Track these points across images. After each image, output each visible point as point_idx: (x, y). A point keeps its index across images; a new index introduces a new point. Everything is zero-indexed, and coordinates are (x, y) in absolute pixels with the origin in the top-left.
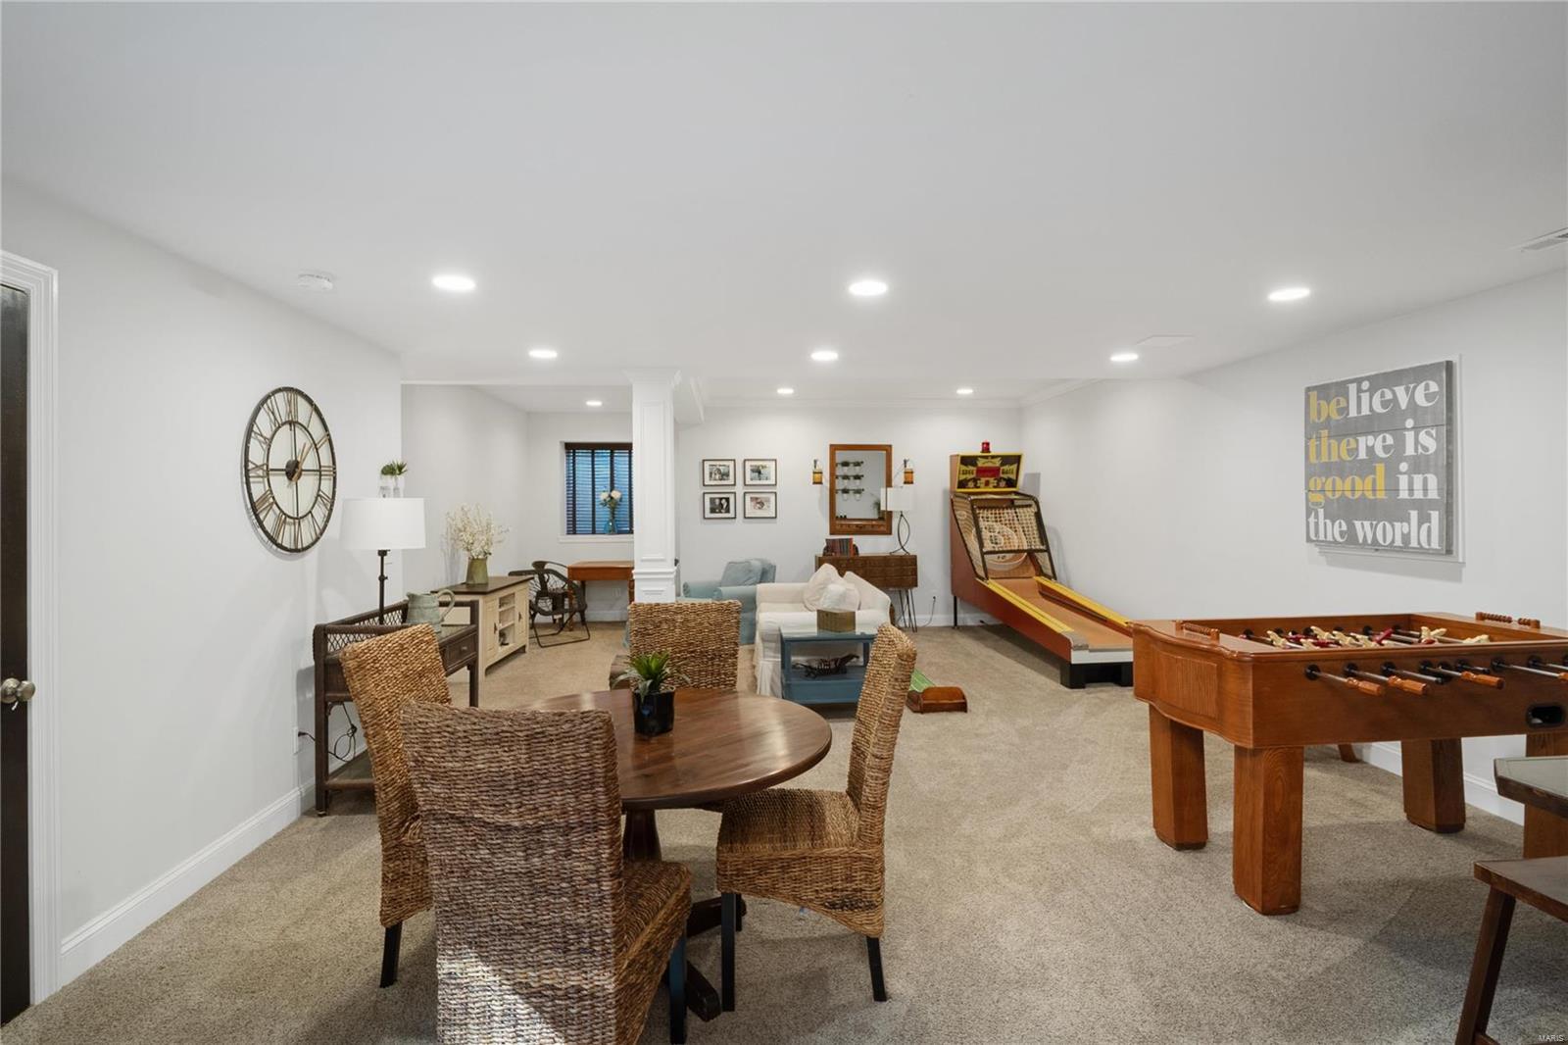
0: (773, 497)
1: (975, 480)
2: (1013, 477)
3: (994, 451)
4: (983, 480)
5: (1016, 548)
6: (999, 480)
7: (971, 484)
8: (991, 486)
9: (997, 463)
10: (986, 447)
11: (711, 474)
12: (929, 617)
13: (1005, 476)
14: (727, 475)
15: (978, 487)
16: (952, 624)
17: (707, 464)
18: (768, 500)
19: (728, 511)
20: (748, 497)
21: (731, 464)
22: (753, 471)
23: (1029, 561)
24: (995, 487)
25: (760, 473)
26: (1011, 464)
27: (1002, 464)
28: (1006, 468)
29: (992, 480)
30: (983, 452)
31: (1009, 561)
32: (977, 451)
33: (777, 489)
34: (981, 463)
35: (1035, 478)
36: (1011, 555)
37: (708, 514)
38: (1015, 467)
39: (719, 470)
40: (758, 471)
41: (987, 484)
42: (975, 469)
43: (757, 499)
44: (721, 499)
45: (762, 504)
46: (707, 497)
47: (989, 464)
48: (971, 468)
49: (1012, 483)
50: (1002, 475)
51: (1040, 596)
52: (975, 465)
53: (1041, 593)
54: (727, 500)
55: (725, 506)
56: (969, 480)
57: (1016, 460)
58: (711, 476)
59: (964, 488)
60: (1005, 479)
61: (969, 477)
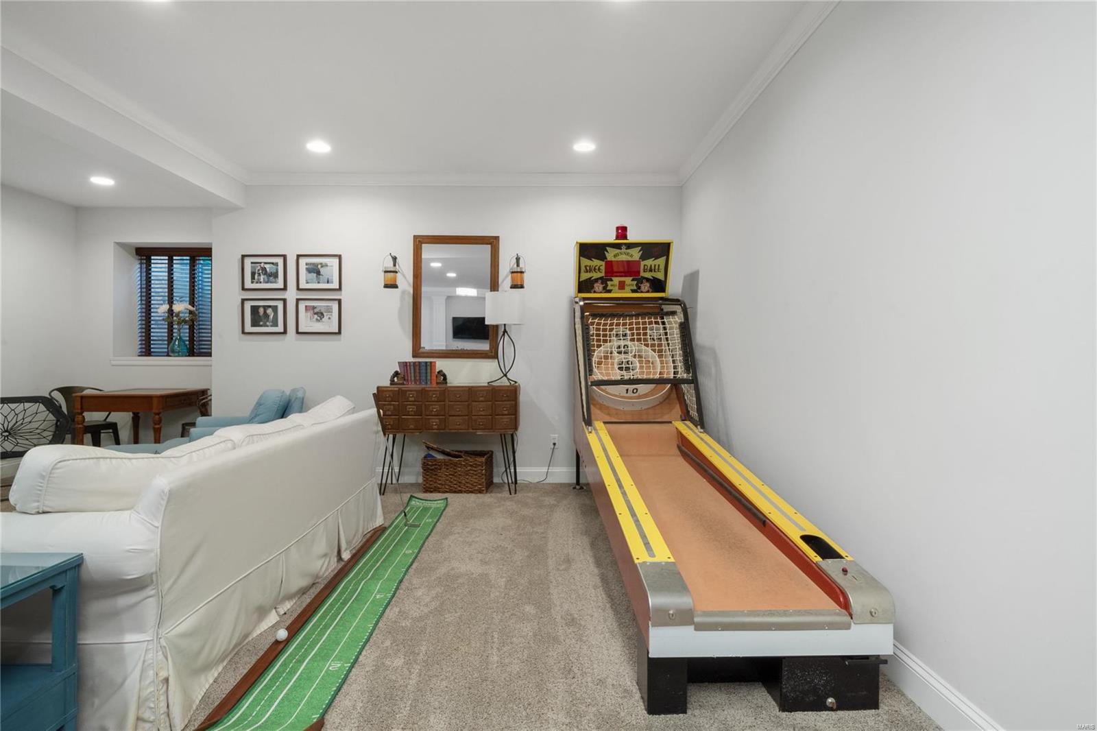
0: (335, 306)
1: (604, 281)
2: (660, 276)
3: (632, 237)
4: (616, 280)
5: (657, 376)
6: (640, 281)
7: (598, 286)
8: (628, 289)
9: (635, 254)
10: (622, 232)
11: (253, 274)
12: (545, 469)
13: (648, 275)
14: (275, 275)
15: (610, 291)
16: (575, 481)
17: (248, 261)
18: (329, 310)
19: (275, 324)
20: (302, 306)
21: (280, 261)
22: (309, 271)
23: (674, 395)
24: (633, 291)
25: (318, 273)
26: (657, 258)
27: (643, 258)
28: (650, 262)
29: (628, 280)
30: (617, 238)
31: (646, 395)
32: (610, 237)
33: (343, 296)
34: (611, 255)
35: (692, 280)
36: (652, 386)
37: (248, 328)
38: (661, 261)
39: (264, 269)
40: (315, 270)
41: (622, 286)
42: (603, 263)
43: (314, 308)
44: (265, 308)
45: (321, 315)
46: (248, 306)
47: (623, 257)
48: (596, 263)
49: (659, 285)
50: (643, 274)
51: (678, 452)
52: (602, 257)
53: (679, 447)
54: (275, 309)
55: (271, 317)
56: (596, 280)
57: (661, 250)
58: (253, 278)
59: (589, 292)
60: (648, 280)
61: (595, 275)
